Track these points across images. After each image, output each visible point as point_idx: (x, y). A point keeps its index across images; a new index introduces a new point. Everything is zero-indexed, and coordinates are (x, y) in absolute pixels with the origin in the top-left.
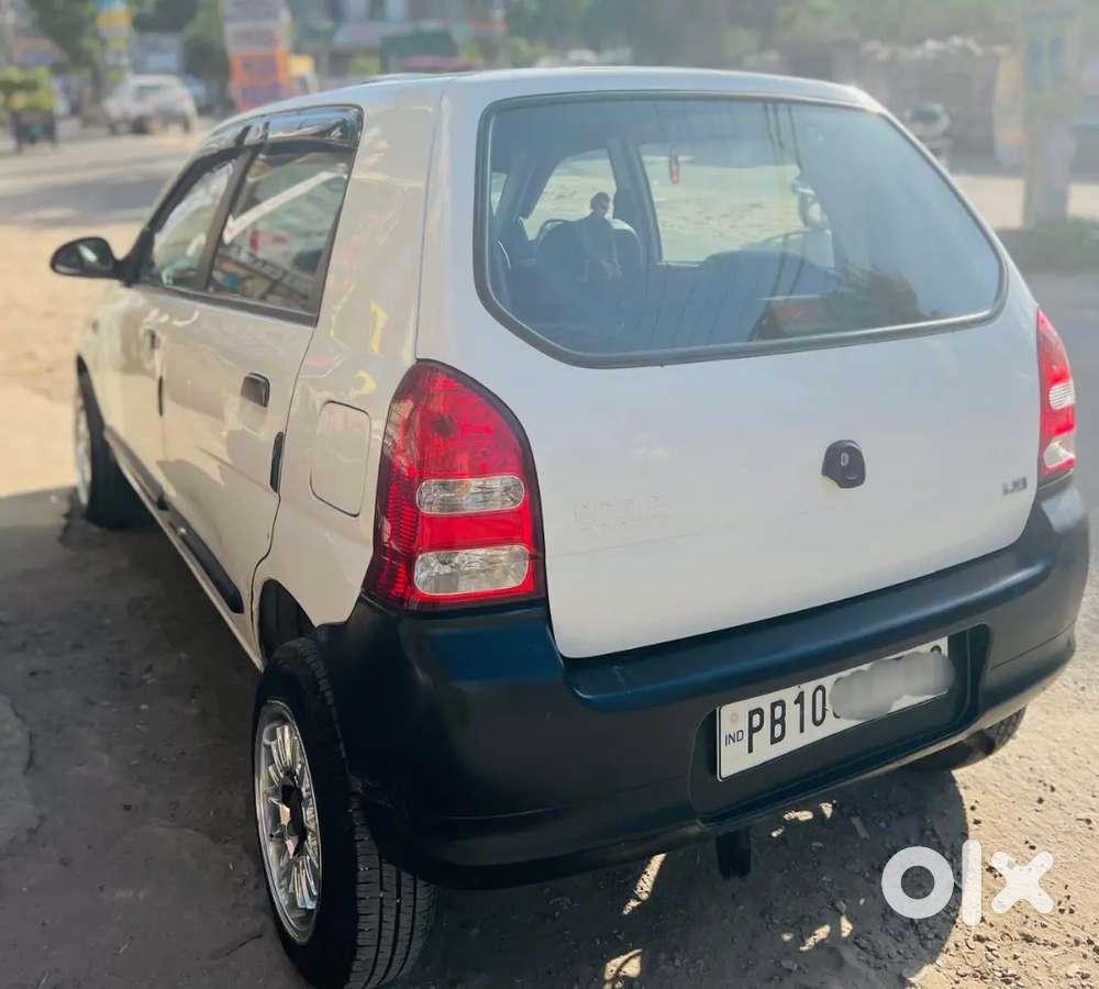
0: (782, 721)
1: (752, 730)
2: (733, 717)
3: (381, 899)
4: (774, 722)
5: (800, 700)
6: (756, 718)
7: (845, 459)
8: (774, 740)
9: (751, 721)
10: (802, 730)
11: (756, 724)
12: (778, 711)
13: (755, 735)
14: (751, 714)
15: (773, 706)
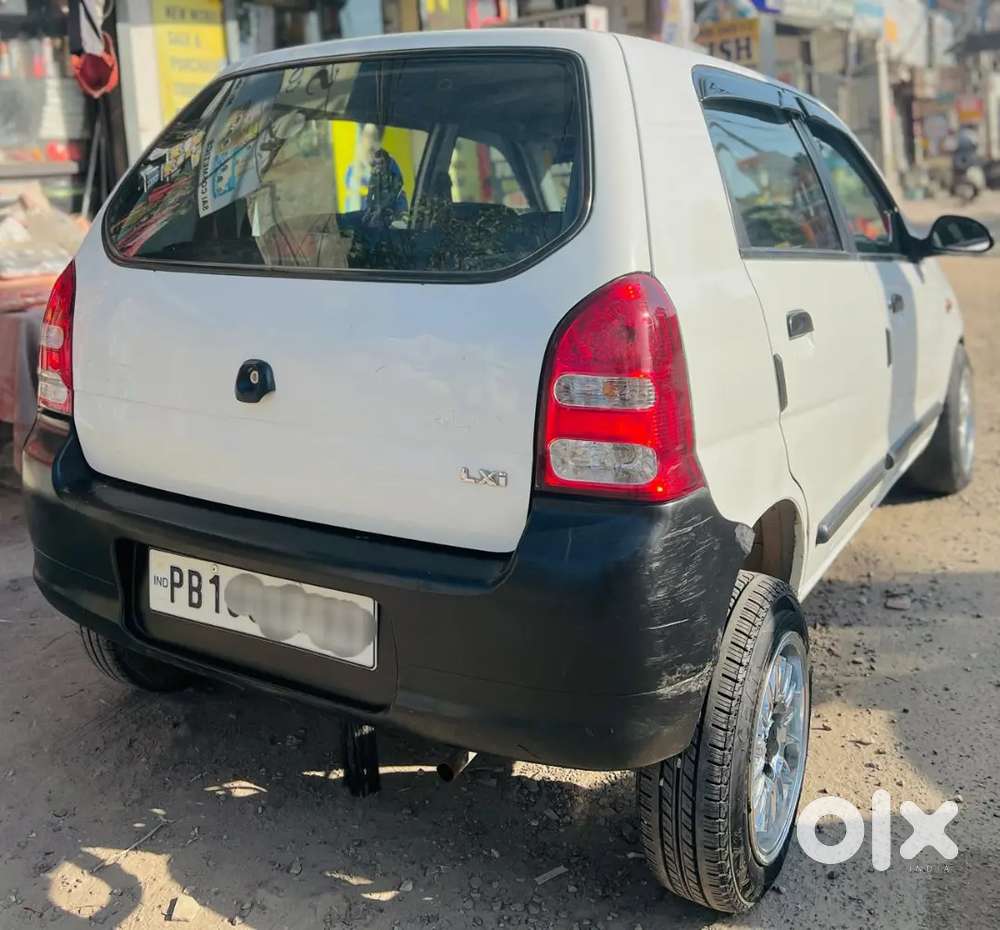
0: (198, 589)
1: (173, 585)
4: (191, 589)
6: (177, 574)
7: (254, 378)
8: (191, 604)
9: (172, 575)
10: (217, 611)
11: (177, 579)
12: (195, 579)
13: (176, 589)
14: (173, 569)
15: (191, 573)
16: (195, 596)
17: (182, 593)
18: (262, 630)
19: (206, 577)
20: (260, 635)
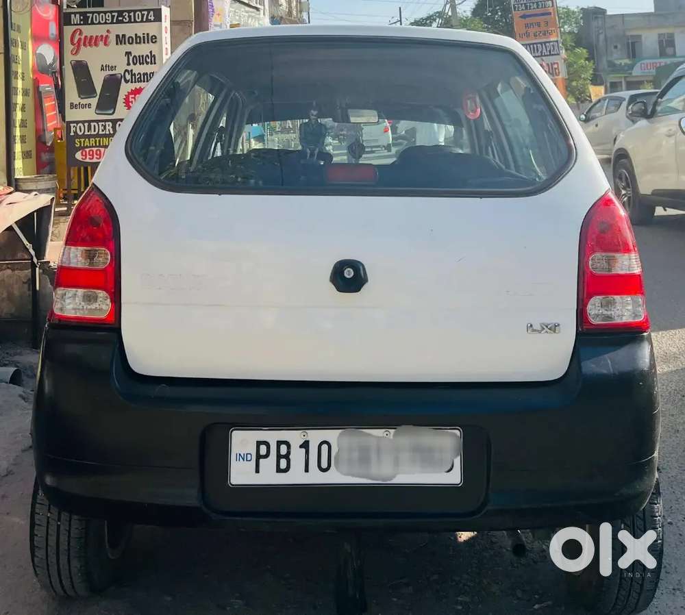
0: (287, 457)
1: (259, 457)
2: (242, 441)
3: (48, 517)
4: (279, 457)
5: (305, 445)
6: (264, 448)
8: (279, 470)
9: (258, 449)
10: (307, 470)
11: (263, 452)
12: (284, 448)
13: (261, 461)
14: (259, 443)
15: (279, 443)
16: (283, 462)
17: (269, 464)
19: (296, 444)
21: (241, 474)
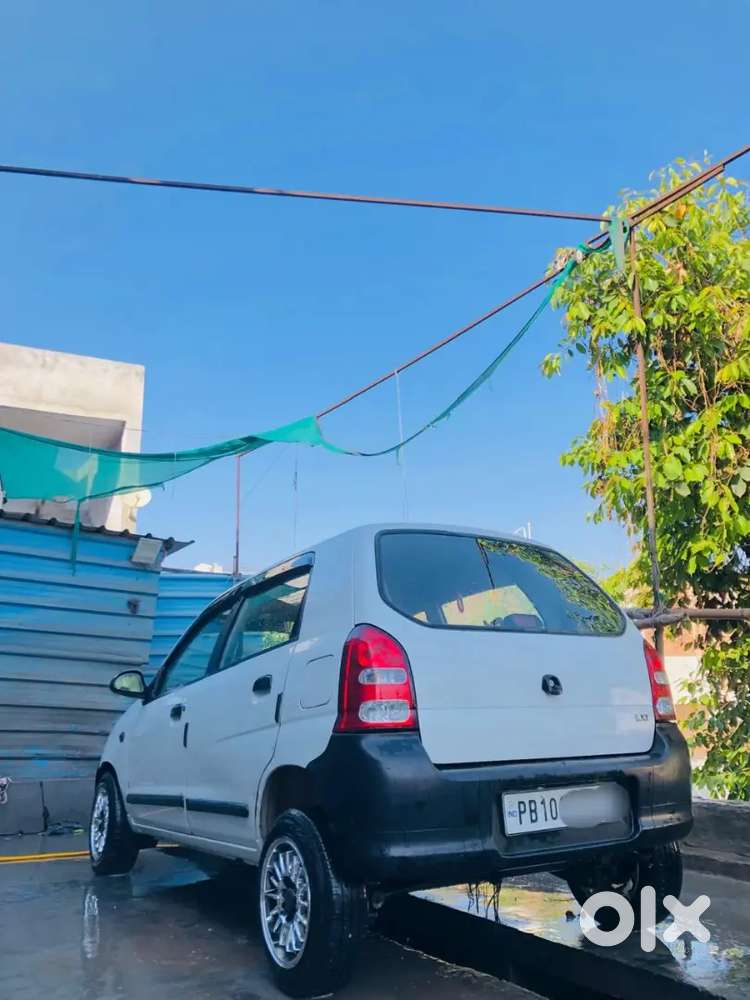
0: (535, 811)
1: (521, 813)
2: (510, 801)
4: (531, 811)
5: (543, 802)
6: (522, 806)
7: (551, 683)
8: (532, 821)
9: (519, 807)
10: (546, 819)
11: (522, 809)
12: (533, 805)
13: (523, 815)
14: (520, 803)
15: (530, 802)
16: (534, 815)
17: (526, 817)
18: (566, 823)
19: (538, 802)
20: (564, 826)
21: (513, 826)
